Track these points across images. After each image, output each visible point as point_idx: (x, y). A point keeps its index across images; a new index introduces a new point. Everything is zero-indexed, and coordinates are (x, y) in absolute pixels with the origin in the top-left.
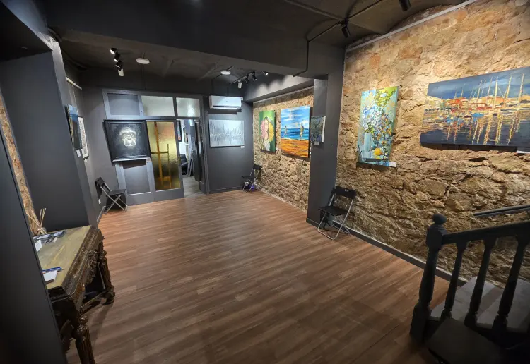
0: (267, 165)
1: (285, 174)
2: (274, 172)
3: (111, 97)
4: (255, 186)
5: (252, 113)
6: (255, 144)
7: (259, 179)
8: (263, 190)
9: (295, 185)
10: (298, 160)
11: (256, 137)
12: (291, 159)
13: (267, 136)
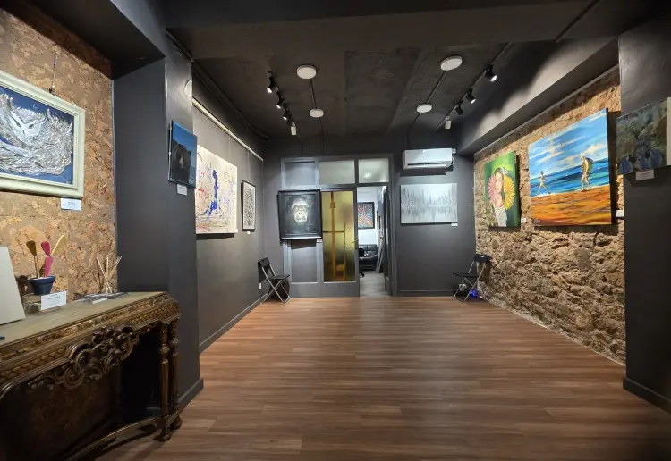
0: (501, 254)
1: (546, 267)
2: (518, 265)
3: (290, 166)
4: (478, 293)
5: (472, 170)
6: (477, 220)
7: (486, 279)
8: (493, 300)
9: (575, 292)
10: (578, 235)
11: (480, 207)
12: (559, 235)
13: (500, 201)
